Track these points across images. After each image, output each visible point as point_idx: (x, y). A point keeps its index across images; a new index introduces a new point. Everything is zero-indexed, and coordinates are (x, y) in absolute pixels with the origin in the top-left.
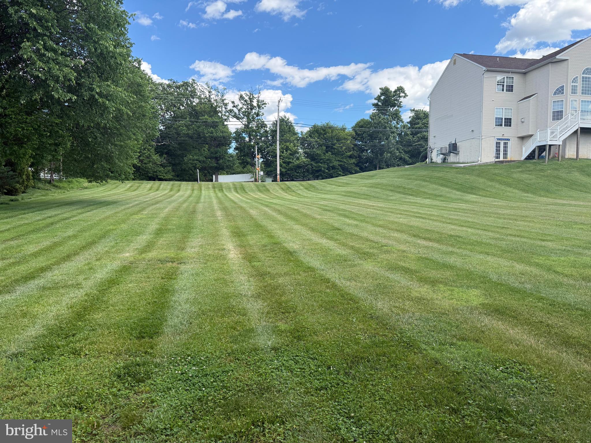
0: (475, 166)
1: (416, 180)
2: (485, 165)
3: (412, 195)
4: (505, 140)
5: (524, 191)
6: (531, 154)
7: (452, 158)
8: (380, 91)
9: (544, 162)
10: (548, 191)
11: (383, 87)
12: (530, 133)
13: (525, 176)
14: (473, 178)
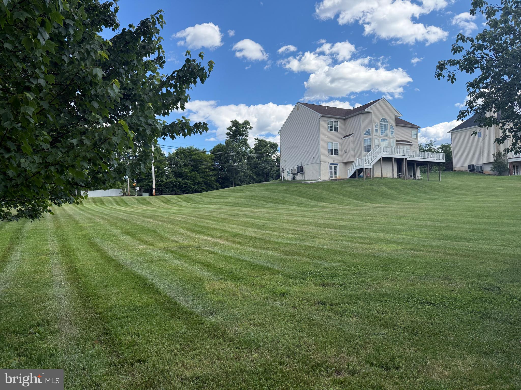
0: (318, 182)
1: (280, 193)
2: (324, 182)
3: (281, 204)
4: (335, 164)
5: (355, 199)
6: (353, 174)
7: (299, 177)
8: (231, 123)
9: (363, 180)
10: (369, 199)
11: (234, 120)
12: (351, 160)
13: (353, 189)
14: (319, 191)
